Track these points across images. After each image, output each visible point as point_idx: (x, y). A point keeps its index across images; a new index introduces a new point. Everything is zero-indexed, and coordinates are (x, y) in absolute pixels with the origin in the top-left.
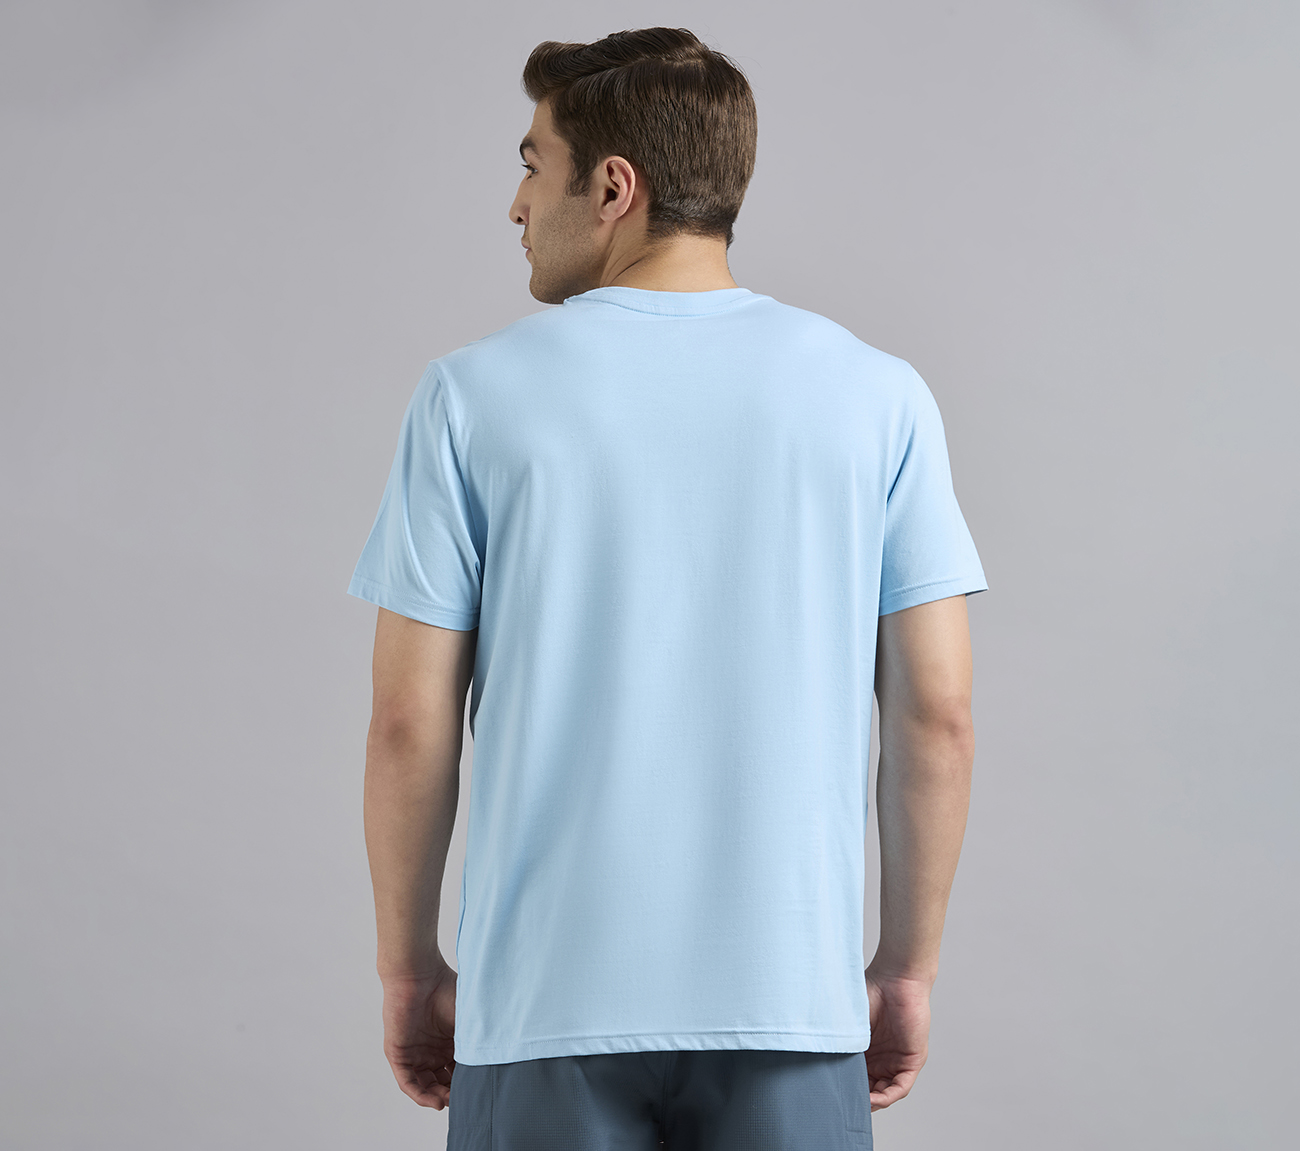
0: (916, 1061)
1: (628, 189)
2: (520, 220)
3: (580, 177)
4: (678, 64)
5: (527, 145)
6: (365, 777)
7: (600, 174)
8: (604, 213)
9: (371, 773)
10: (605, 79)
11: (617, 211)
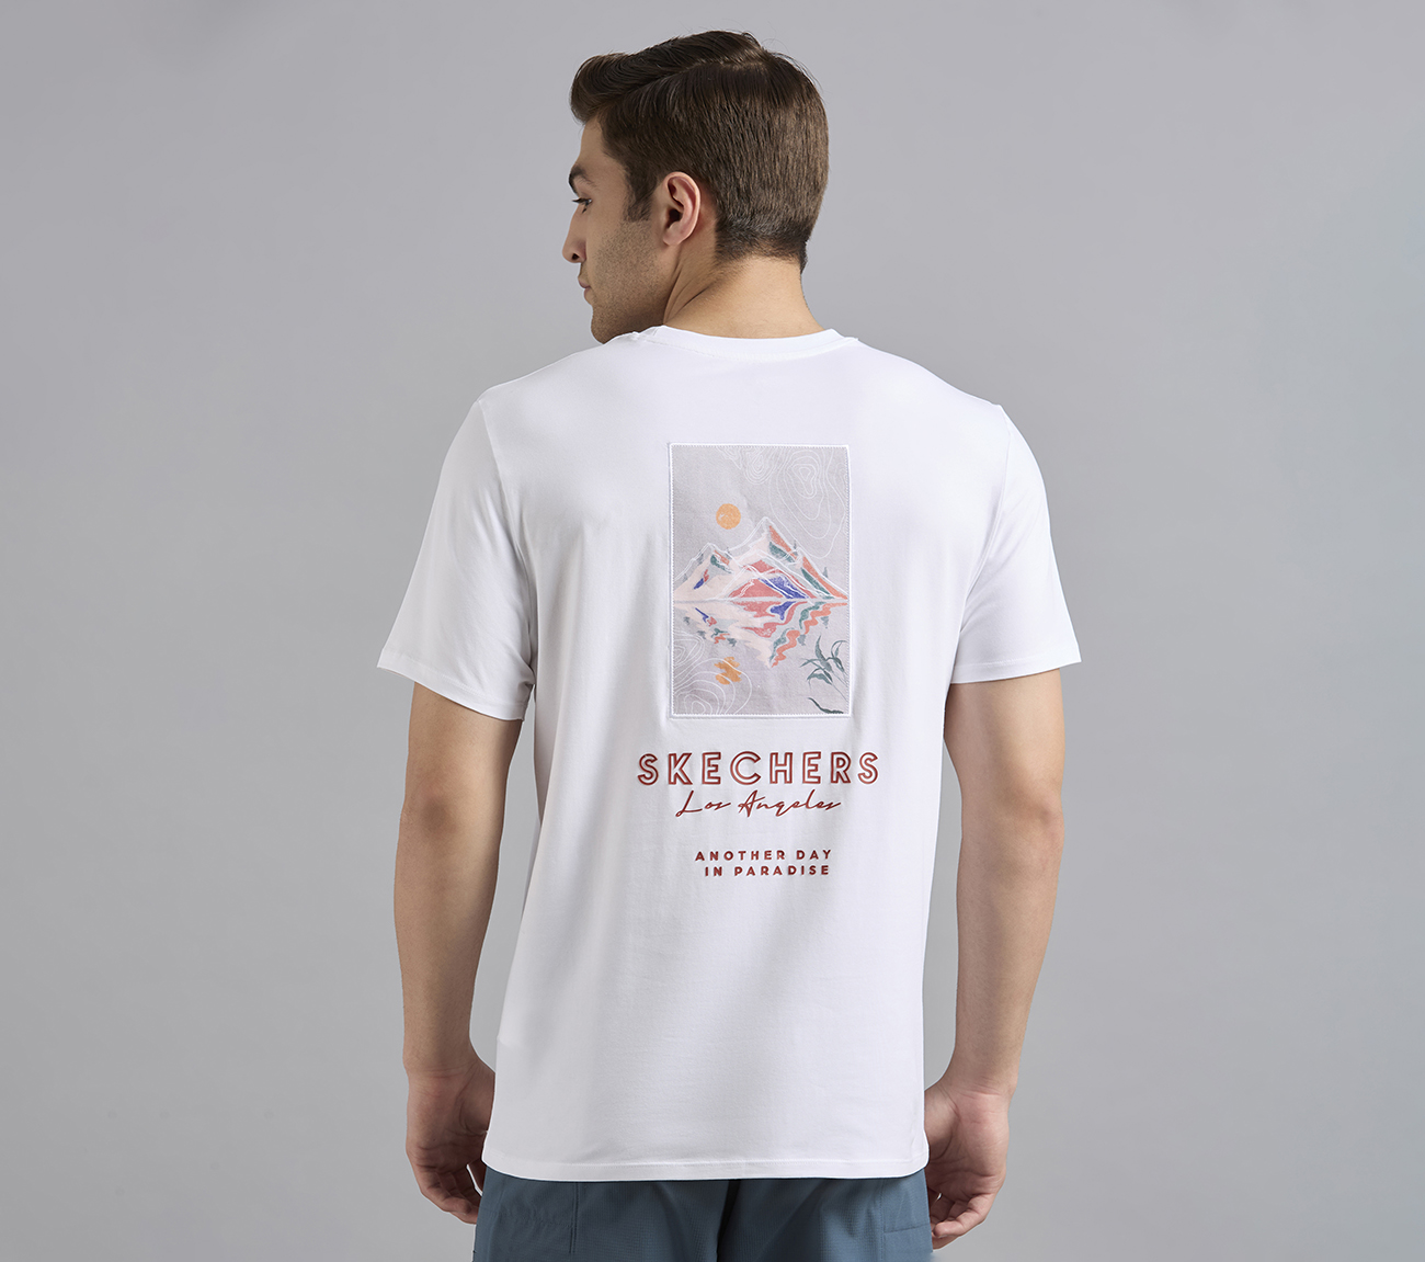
0: (993, 1183)
1: (694, 207)
2: (575, 257)
3: (638, 200)
4: (737, 67)
5: (576, 172)
6: (398, 856)
7: (661, 194)
8: (667, 236)
9: (404, 851)
10: (659, 88)
11: (682, 232)
